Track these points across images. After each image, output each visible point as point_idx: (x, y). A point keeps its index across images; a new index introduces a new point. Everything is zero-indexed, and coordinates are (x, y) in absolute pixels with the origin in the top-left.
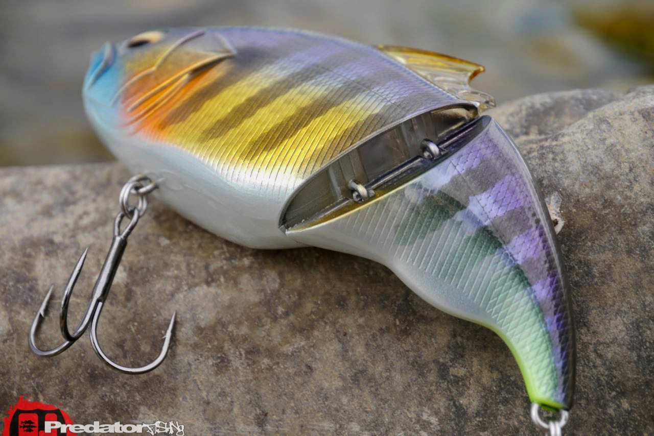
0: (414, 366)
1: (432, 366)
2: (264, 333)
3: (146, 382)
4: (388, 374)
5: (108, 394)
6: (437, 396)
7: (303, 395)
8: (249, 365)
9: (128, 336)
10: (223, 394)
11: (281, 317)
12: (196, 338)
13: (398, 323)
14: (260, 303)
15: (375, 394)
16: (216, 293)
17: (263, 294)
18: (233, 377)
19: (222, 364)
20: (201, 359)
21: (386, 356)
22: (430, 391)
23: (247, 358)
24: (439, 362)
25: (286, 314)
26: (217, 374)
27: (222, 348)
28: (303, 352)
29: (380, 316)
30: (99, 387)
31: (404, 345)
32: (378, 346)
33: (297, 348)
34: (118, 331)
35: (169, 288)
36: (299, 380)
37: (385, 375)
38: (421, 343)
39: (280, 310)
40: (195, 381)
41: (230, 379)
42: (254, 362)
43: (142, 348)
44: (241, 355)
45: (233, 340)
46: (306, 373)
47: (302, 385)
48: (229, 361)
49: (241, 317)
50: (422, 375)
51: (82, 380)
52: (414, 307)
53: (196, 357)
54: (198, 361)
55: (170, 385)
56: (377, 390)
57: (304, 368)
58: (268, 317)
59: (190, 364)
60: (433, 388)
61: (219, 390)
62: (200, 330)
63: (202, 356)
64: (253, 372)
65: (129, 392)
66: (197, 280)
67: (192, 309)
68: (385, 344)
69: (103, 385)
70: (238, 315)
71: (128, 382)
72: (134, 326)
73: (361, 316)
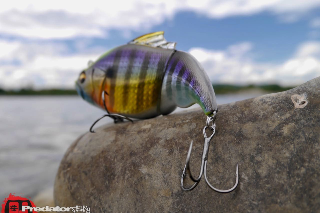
0: (240, 156)
1: (248, 156)
2: (187, 142)
3: (146, 156)
4: (230, 158)
5: (134, 160)
6: (249, 168)
7: (197, 165)
8: (180, 153)
9: (145, 142)
10: (169, 162)
11: (194, 137)
12: (165, 143)
13: (236, 139)
14: (188, 132)
15: (224, 166)
16: (175, 130)
17: (189, 130)
18: (174, 157)
19: (171, 152)
20: (164, 150)
21: (230, 152)
22: (246, 166)
23: (180, 150)
24: (251, 155)
25: (196, 136)
26: (169, 155)
27: (172, 147)
28: (199, 149)
29: (229, 137)
30: (132, 157)
31: (237, 148)
32: (227, 148)
33: (197, 148)
34: (142, 141)
35: (161, 129)
36: (196, 159)
37: (228, 159)
38: (244, 147)
39: (194, 134)
40: (161, 157)
41: (173, 157)
42: (182, 152)
43: (148, 146)
44: (178, 149)
45: (176, 144)
46: (199, 156)
47: (197, 161)
48: (173, 151)
49: (181, 137)
50: (243, 159)
51: (128, 155)
52: (243, 134)
53: (163, 149)
54: (163, 151)
55: (153, 158)
56: (224, 164)
57: (199, 155)
58: (189, 137)
59: (161, 151)
60: (247, 165)
61: (168, 161)
62: (167, 141)
63: (165, 149)
64: (181, 155)
65: (140, 159)
66: (170, 127)
67: (166, 134)
68: (230, 147)
69: (133, 157)
70: (180, 136)
71: (141, 156)
72: (147, 139)
73: (222, 137)
